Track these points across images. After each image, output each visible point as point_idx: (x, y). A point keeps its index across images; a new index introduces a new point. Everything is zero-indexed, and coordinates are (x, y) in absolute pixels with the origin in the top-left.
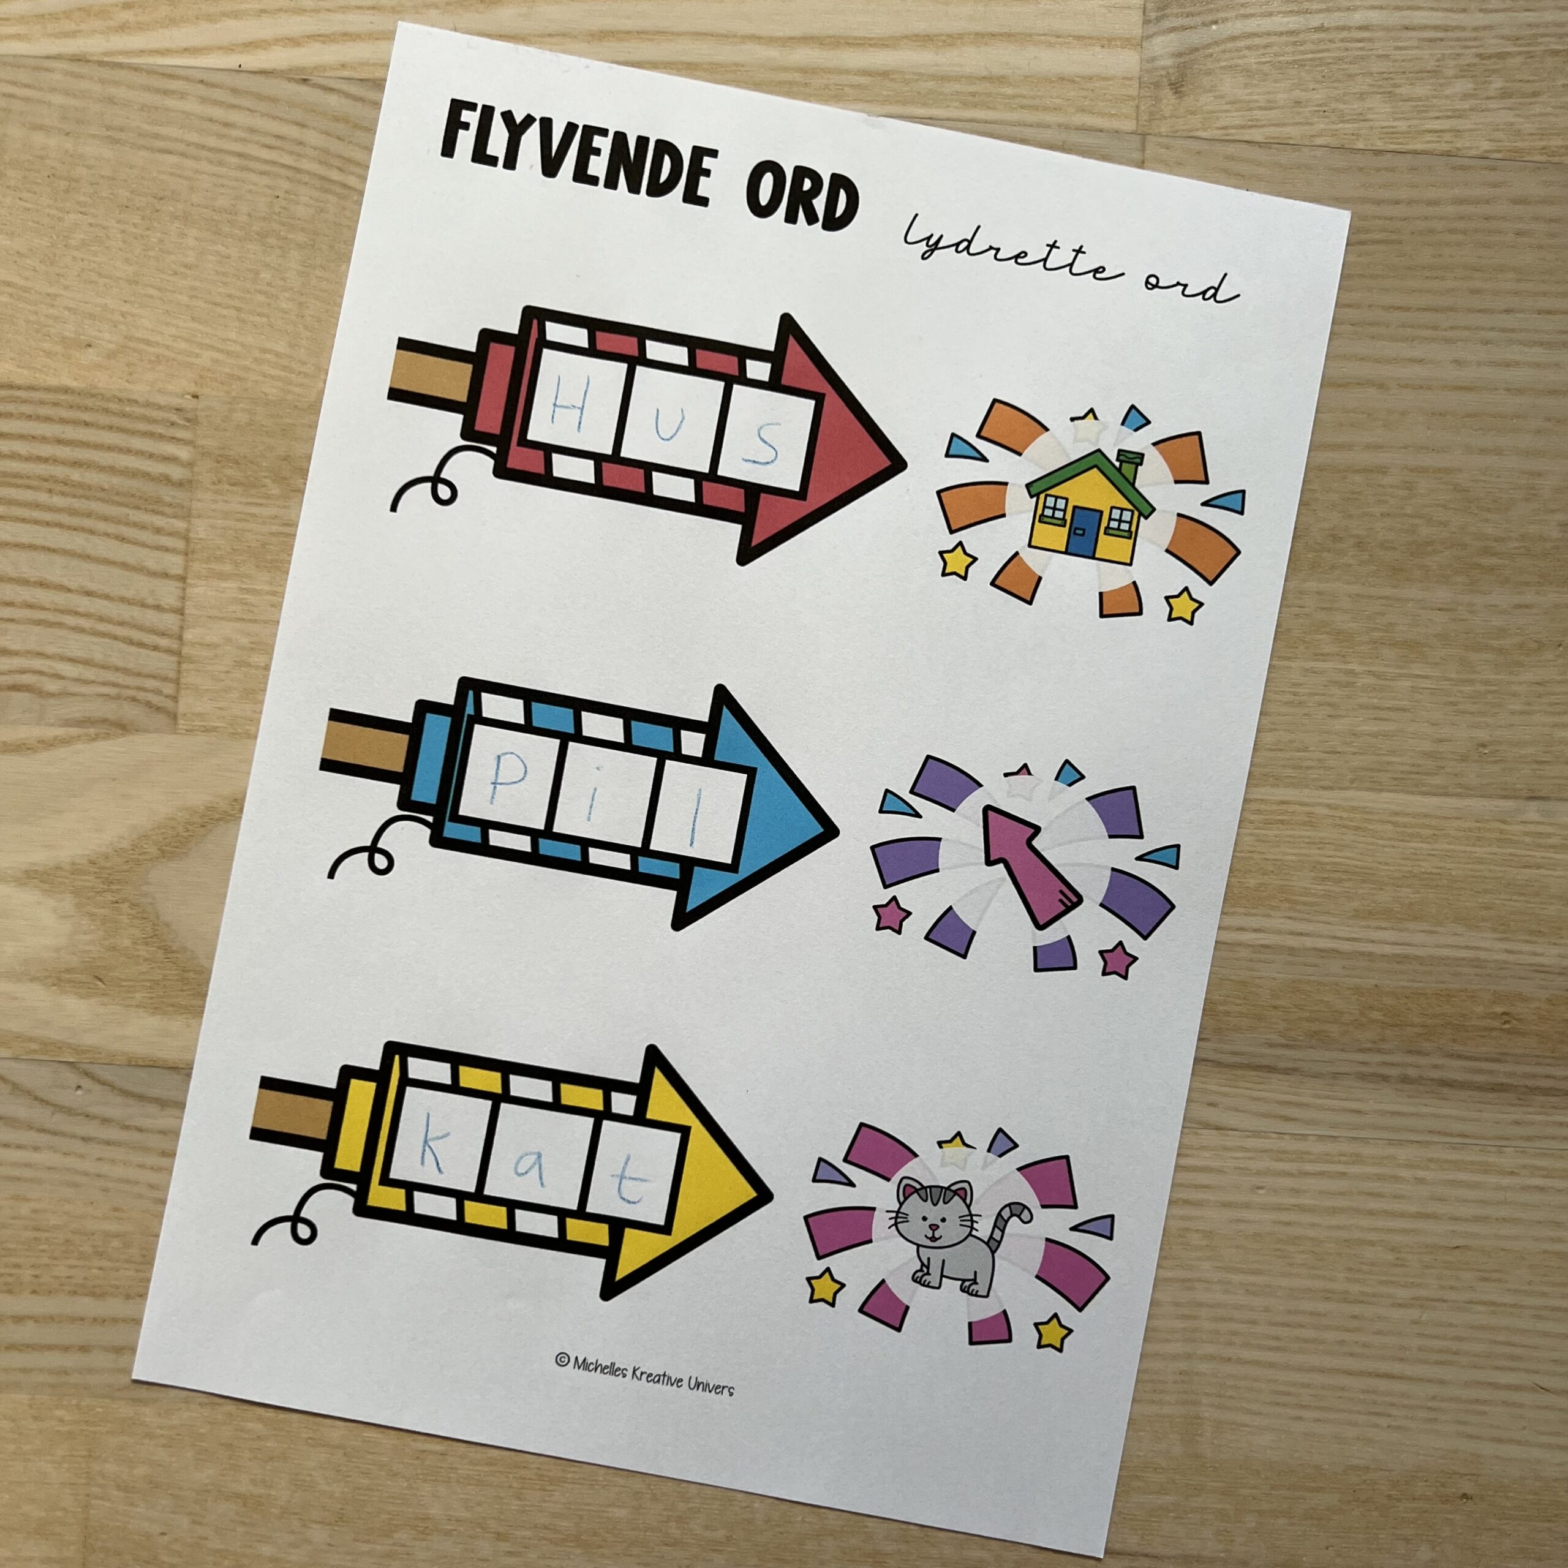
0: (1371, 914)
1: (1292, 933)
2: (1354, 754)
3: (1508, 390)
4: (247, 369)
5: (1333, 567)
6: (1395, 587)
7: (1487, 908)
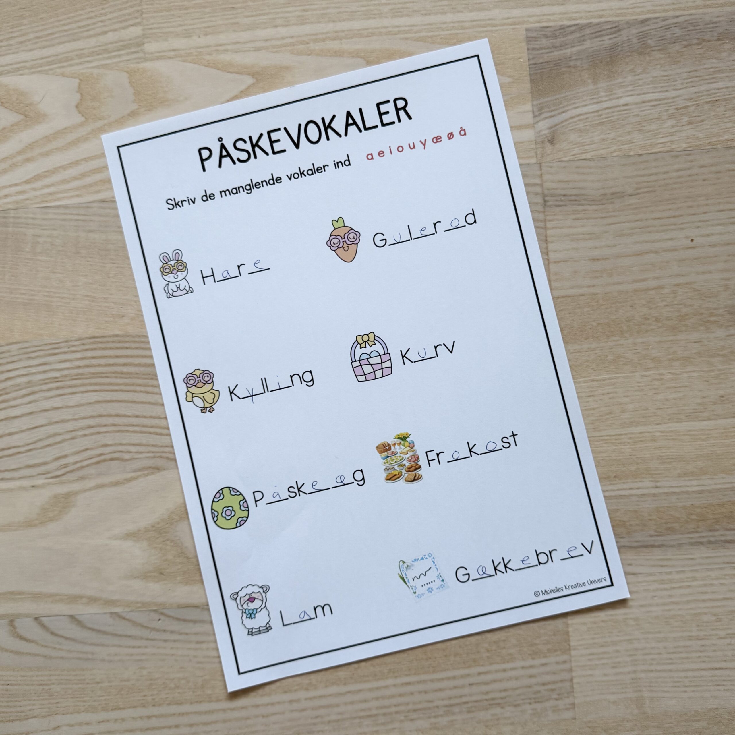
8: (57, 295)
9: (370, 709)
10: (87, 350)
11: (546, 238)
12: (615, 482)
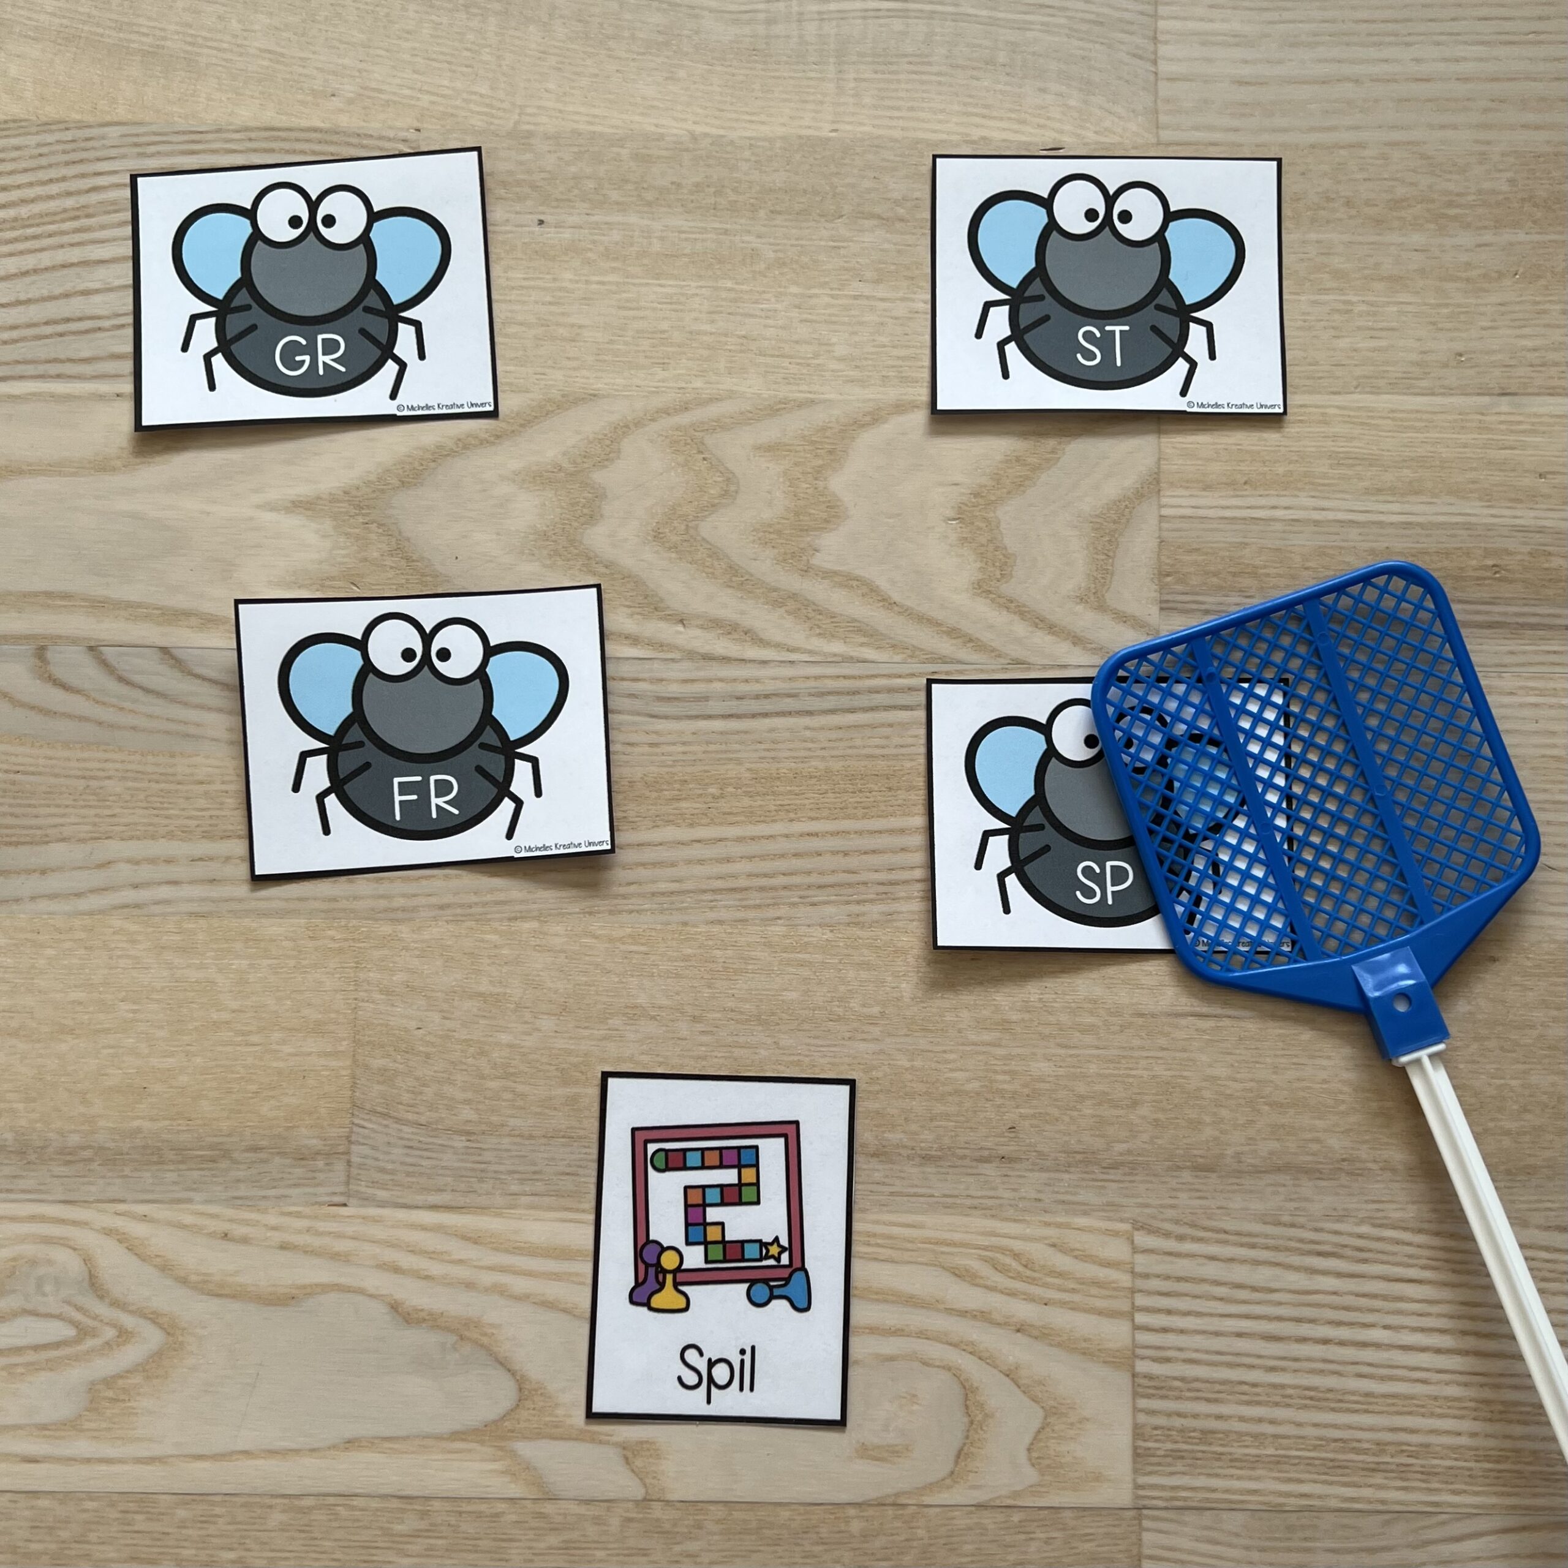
0: (1379, 491)
1: (1315, 509)
2: (1356, 365)
3: (1458, 79)
4: (457, 107)
5: (1328, 222)
6: (1379, 235)
7: (1473, 482)
8: (209, 44)
9: (734, 876)
10: (255, 151)
11: (1156, 33)
12: (1245, 493)
